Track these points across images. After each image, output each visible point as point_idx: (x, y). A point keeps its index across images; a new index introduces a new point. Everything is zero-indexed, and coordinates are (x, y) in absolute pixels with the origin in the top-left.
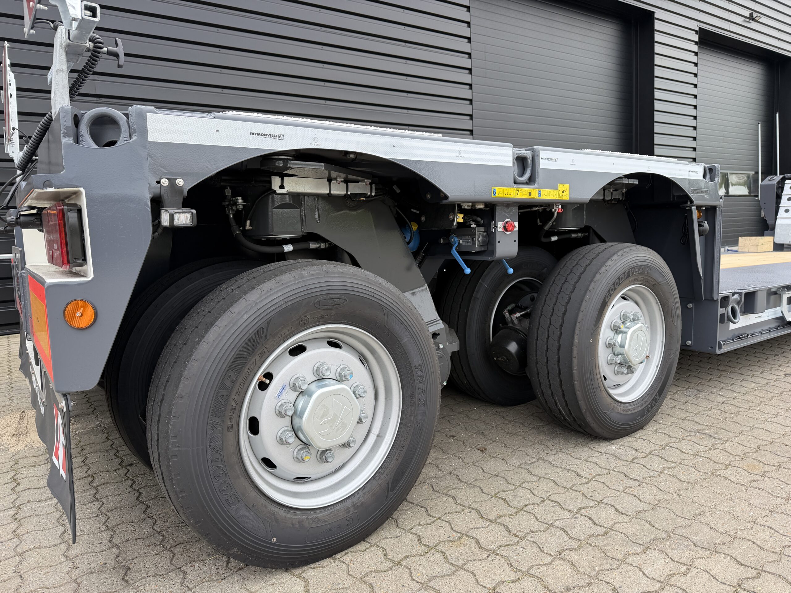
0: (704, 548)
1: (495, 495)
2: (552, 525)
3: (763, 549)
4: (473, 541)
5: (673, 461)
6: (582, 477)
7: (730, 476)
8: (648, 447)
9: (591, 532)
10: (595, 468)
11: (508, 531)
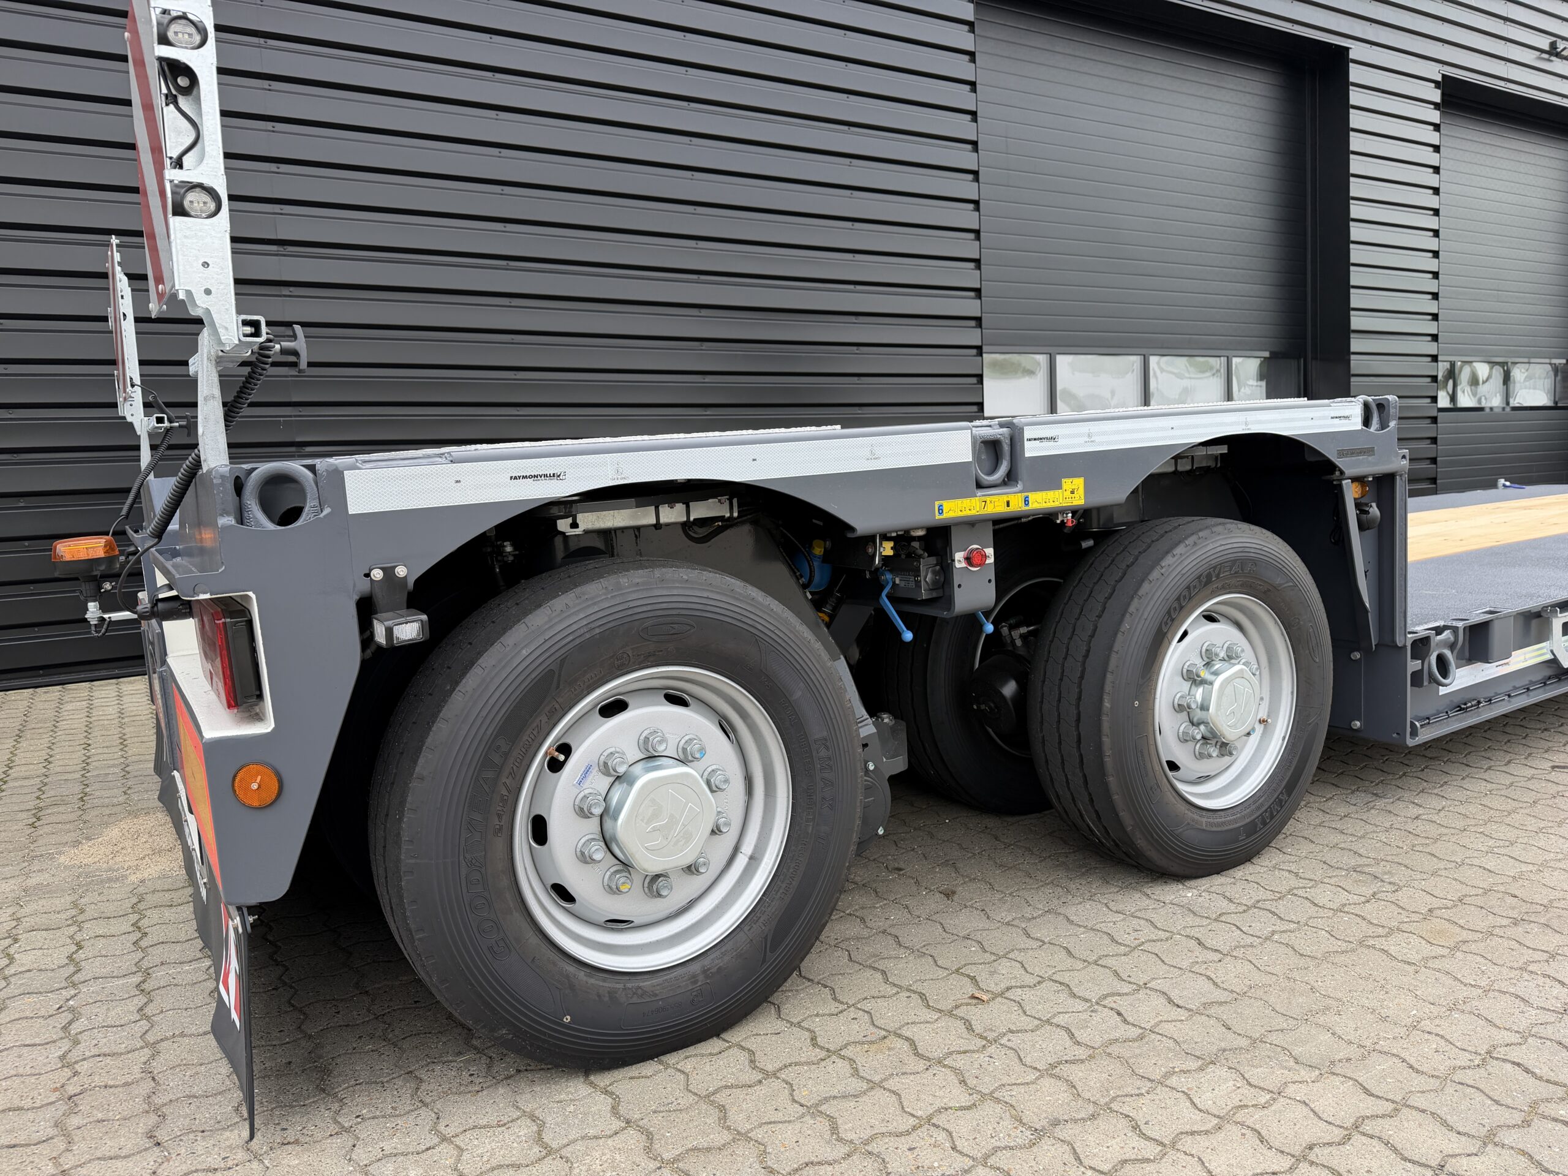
0: (1310, 1066)
1: (957, 970)
2: (1048, 1022)
3: (1418, 1072)
4: (906, 1043)
5: (1294, 919)
6: (1120, 944)
7: (1393, 948)
8: (1253, 894)
9: (1117, 1034)
10: (1147, 929)
11: (970, 1028)
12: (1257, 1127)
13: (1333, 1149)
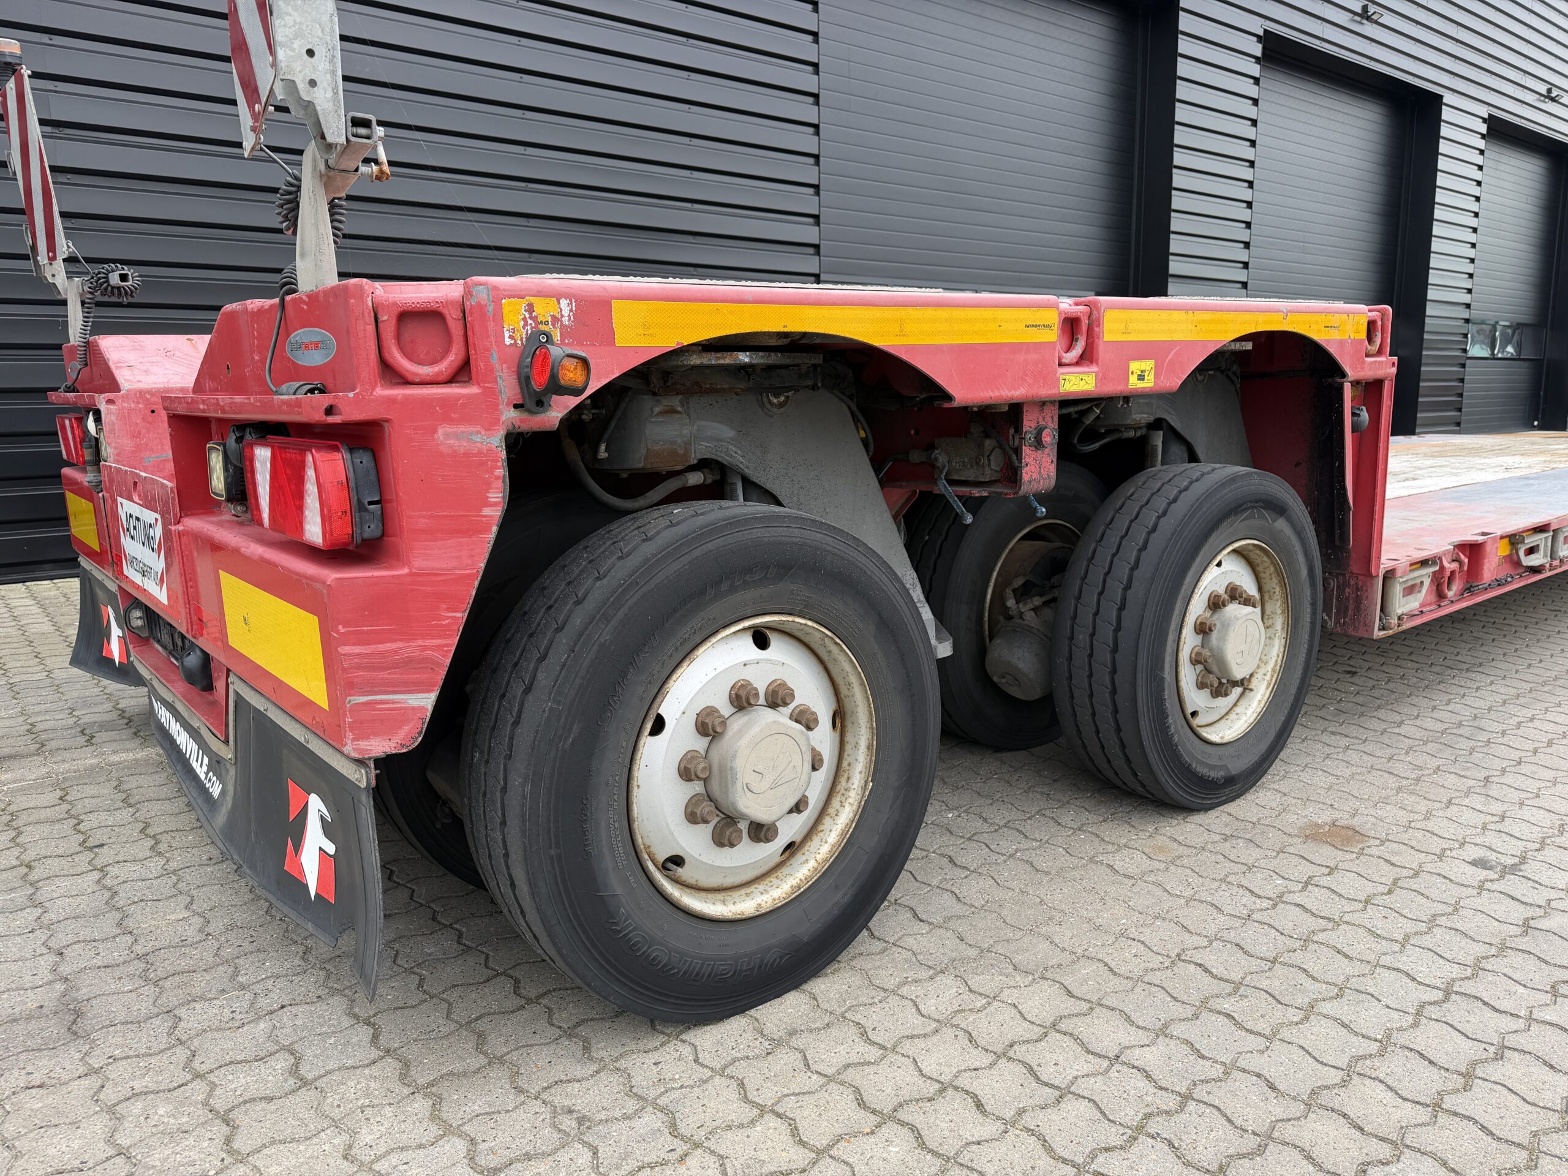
12: (970, 1029)
13: (1030, 1046)
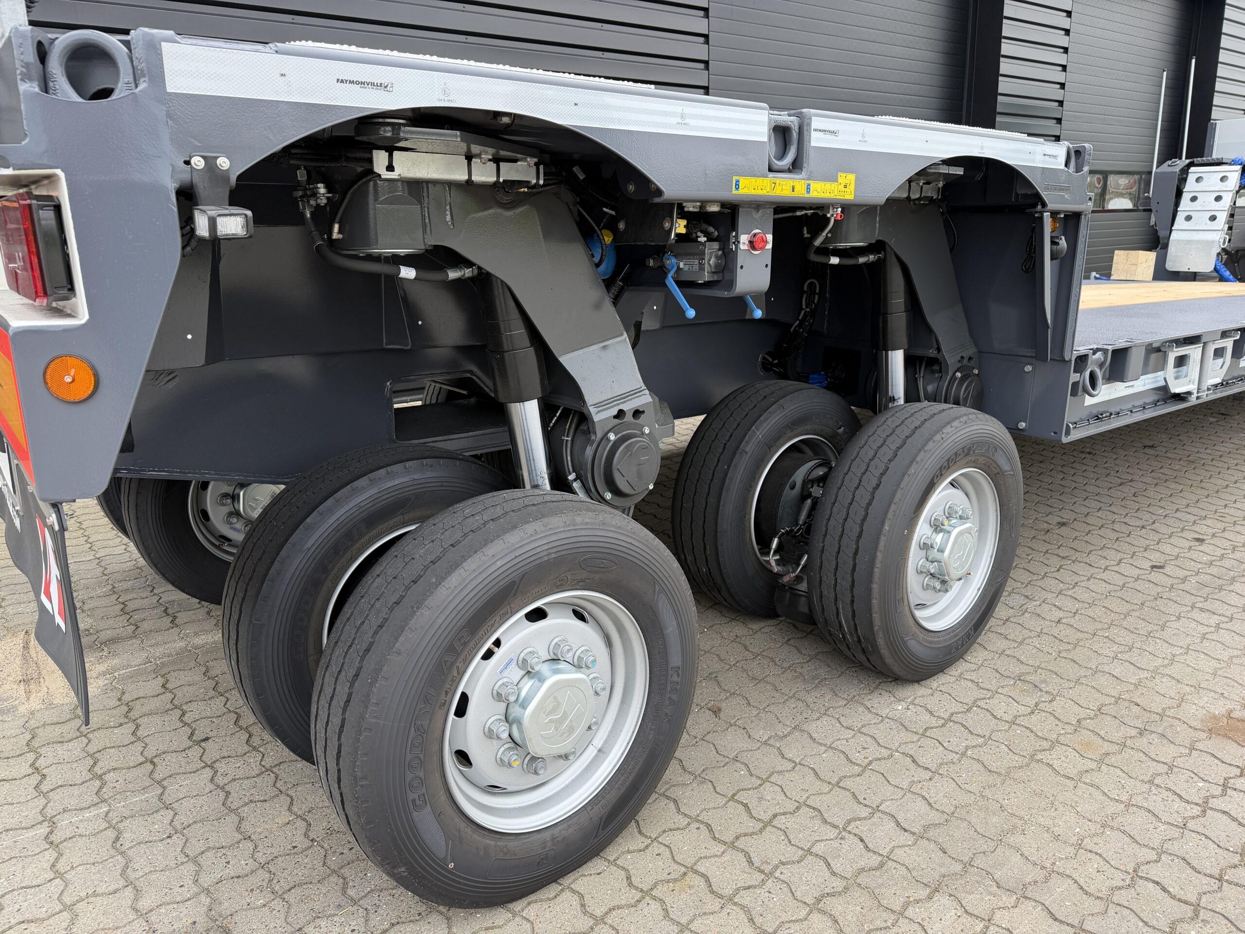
0: (1009, 890)
1: (733, 797)
2: (809, 851)
3: (1086, 893)
4: (703, 880)
5: (981, 734)
6: (854, 763)
7: (1055, 762)
8: (947, 706)
9: (862, 863)
10: (873, 746)
11: (750, 862)
